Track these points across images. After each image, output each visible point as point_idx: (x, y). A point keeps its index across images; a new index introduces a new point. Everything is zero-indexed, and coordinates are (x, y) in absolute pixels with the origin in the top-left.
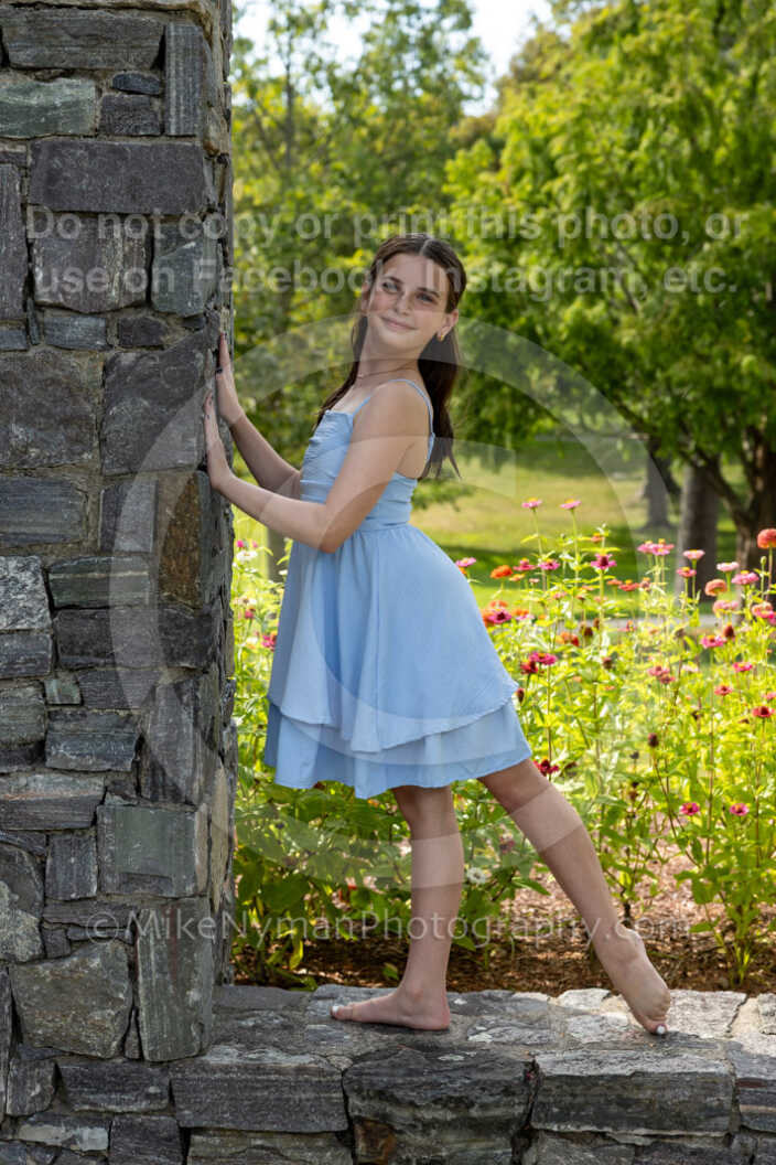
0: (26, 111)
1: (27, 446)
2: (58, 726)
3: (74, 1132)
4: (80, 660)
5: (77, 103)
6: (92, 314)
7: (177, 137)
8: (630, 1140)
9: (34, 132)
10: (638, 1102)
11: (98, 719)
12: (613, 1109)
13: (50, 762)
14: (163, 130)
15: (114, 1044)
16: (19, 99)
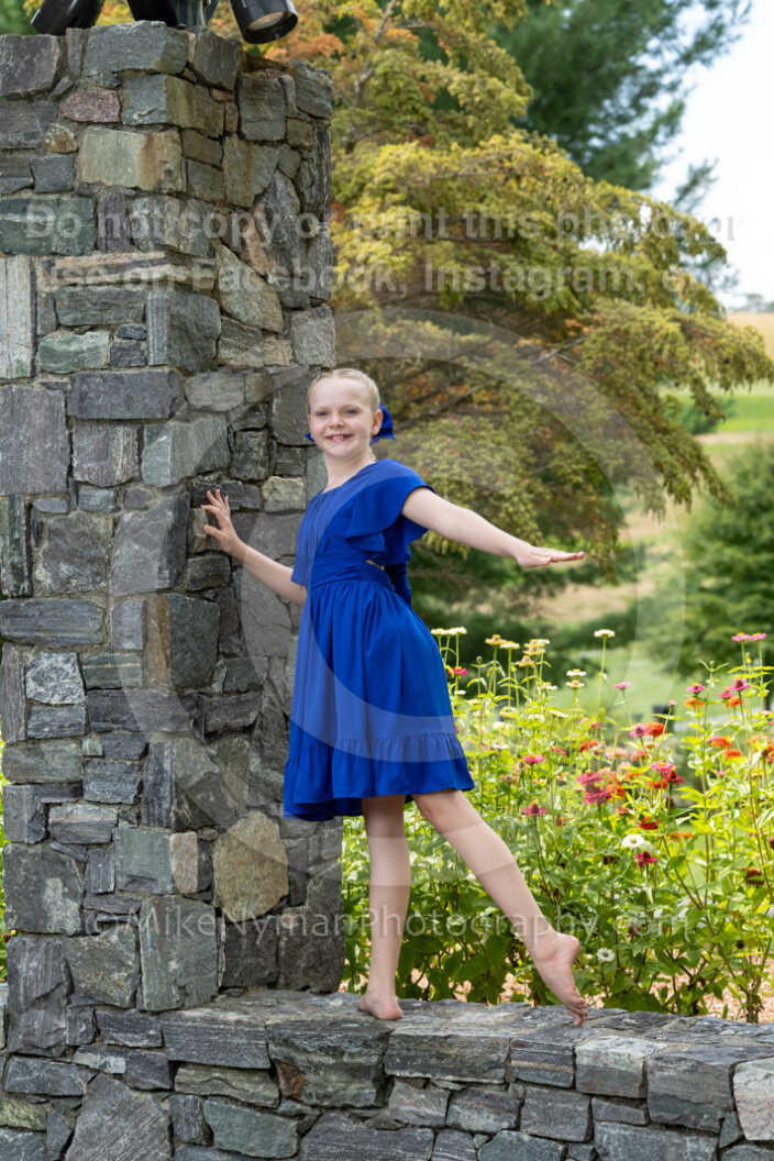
0: (68, 355)
1: (69, 579)
2: (89, 771)
3: (107, 1059)
4: (103, 725)
5: (96, 348)
6: (107, 488)
7: (154, 366)
8: (445, 1084)
9: (72, 368)
10: (448, 1056)
11: (114, 767)
12: (433, 1061)
13: (86, 797)
14: (146, 361)
15: (128, 998)
16: (65, 347)
